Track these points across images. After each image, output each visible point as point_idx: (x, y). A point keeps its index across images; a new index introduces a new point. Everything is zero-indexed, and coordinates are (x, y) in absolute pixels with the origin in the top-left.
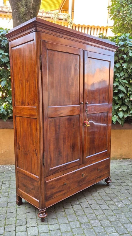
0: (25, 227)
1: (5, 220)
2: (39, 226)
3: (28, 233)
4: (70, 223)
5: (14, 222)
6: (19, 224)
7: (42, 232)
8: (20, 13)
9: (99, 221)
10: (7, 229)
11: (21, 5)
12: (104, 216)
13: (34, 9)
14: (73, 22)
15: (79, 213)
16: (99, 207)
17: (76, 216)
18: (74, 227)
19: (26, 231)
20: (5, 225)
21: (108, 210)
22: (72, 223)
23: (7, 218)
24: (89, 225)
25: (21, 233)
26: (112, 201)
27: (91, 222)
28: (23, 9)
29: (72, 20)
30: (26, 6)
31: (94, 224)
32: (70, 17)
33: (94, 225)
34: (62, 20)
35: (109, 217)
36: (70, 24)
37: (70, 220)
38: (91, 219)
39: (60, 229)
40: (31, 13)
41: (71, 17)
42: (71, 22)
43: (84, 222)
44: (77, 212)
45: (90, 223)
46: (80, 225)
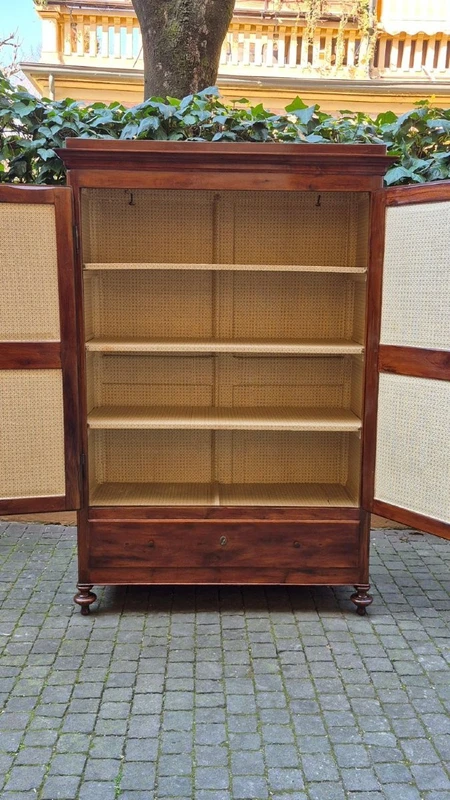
0: (129, 692)
1: (78, 671)
2: (168, 693)
3: (135, 707)
4: (259, 695)
5: (101, 678)
6: (114, 684)
7: (171, 707)
8: (165, 40)
9: (349, 699)
10: (79, 692)
11: (170, 13)
12: (368, 688)
13: (211, 22)
14: (379, 26)
15: (294, 672)
16: (360, 662)
17: (283, 678)
18: (268, 704)
19: (131, 702)
20: (76, 682)
21: (388, 675)
22: (266, 695)
23: (84, 665)
24: (312, 706)
25: (115, 705)
26: (410, 651)
27: (322, 698)
28: (174, 26)
29: (375, 17)
30: (186, 14)
31: (328, 704)
32: (367, 7)
33: (327, 707)
34: (338, 20)
35: (382, 693)
36: (366, 35)
37: (259, 687)
38: (326, 691)
39: (225, 706)
40: (203, 36)
41: (370, 7)
42: (370, 26)
43: (302, 696)
44: (287, 670)
45: (317, 699)
46: (288, 703)
